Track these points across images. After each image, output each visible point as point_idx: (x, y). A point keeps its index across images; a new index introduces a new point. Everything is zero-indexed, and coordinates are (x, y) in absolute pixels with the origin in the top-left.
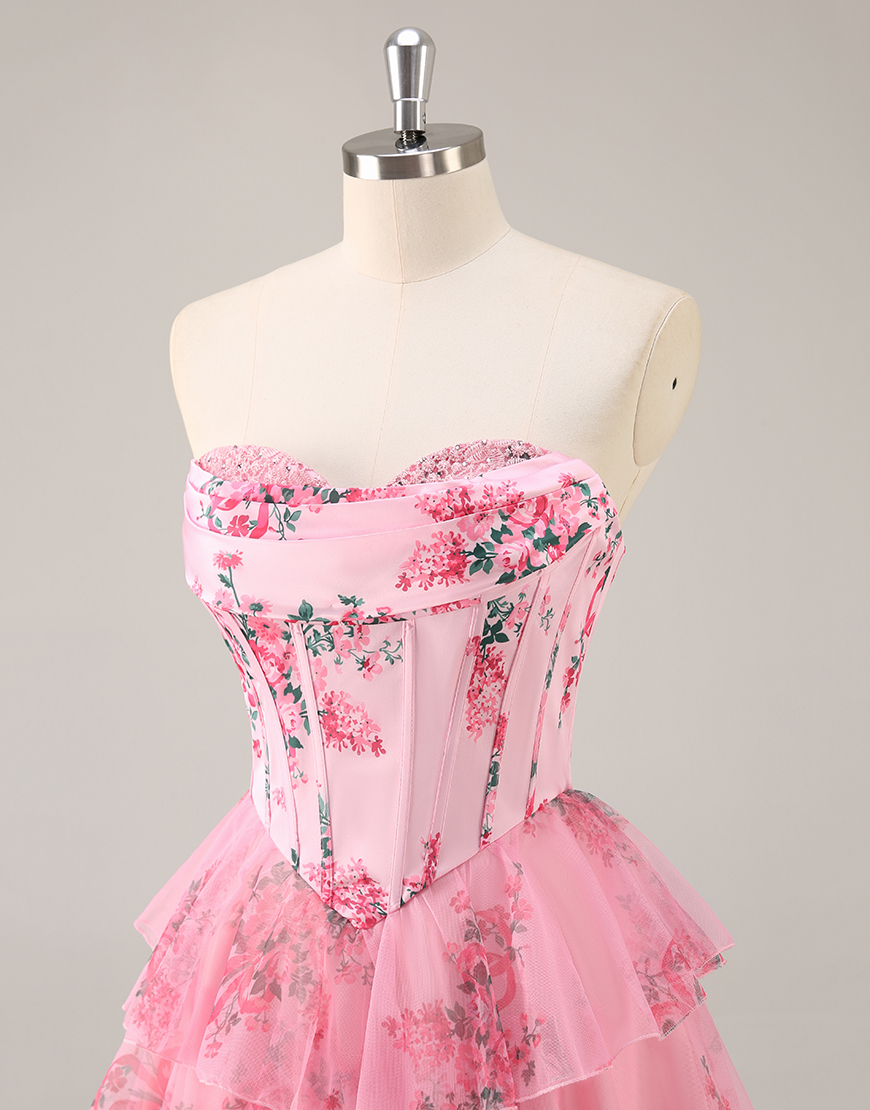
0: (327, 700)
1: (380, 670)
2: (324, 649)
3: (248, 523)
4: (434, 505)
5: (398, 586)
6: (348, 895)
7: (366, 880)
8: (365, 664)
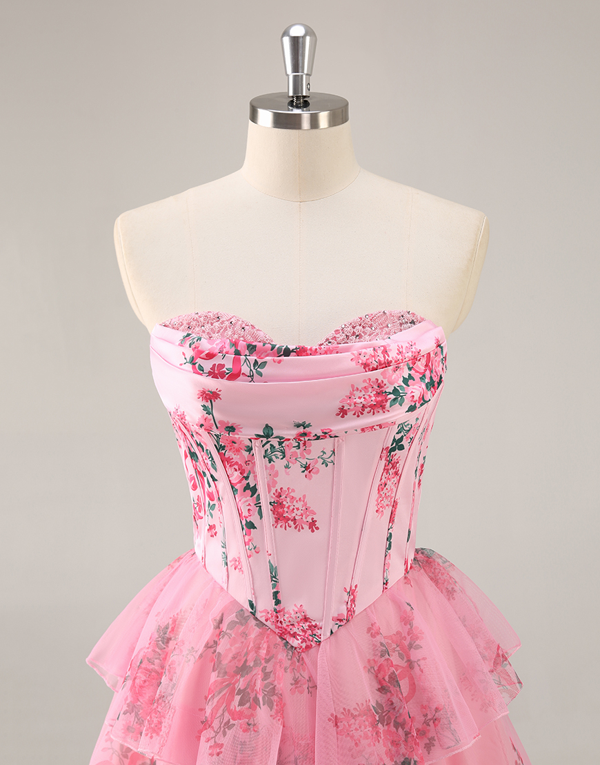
0: (277, 494)
1: (318, 472)
2: (277, 458)
3: (224, 369)
4: (365, 359)
5: (338, 415)
6: (295, 630)
7: (306, 619)
8: (307, 467)
